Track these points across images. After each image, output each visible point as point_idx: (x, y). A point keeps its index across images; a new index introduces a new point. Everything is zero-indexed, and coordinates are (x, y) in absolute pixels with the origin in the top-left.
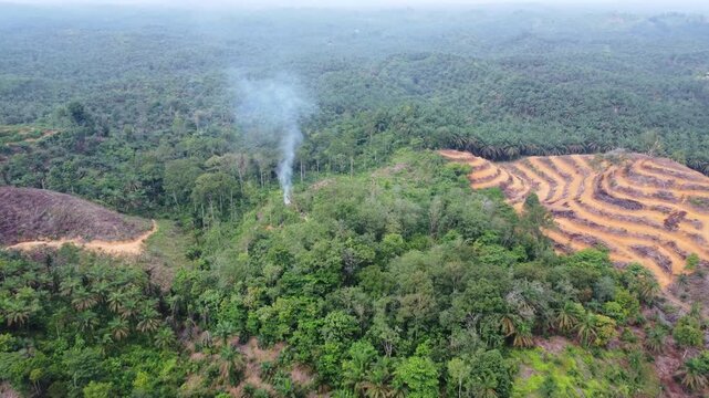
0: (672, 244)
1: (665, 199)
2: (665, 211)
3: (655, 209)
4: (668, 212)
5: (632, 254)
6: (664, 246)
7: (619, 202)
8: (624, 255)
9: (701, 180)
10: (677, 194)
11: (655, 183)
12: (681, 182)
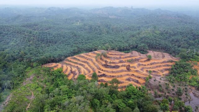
0: (133, 75)
1: (122, 62)
2: (124, 66)
3: (122, 66)
4: (125, 66)
5: (127, 81)
6: (131, 76)
7: (114, 67)
8: (126, 83)
9: (126, 55)
10: (124, 60)
11: (117, 58)
12: (122, 56)
